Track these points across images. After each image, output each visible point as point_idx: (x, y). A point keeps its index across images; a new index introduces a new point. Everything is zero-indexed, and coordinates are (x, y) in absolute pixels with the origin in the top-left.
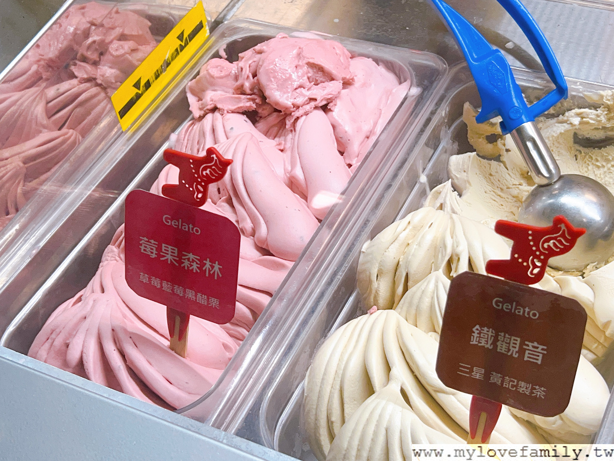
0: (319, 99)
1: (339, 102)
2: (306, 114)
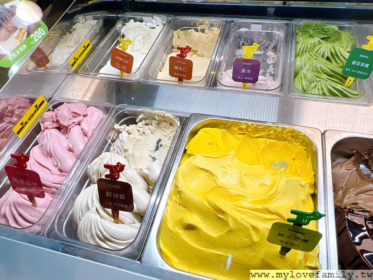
0: (76, 122)
1: (83, 122)
2: (73, 127)
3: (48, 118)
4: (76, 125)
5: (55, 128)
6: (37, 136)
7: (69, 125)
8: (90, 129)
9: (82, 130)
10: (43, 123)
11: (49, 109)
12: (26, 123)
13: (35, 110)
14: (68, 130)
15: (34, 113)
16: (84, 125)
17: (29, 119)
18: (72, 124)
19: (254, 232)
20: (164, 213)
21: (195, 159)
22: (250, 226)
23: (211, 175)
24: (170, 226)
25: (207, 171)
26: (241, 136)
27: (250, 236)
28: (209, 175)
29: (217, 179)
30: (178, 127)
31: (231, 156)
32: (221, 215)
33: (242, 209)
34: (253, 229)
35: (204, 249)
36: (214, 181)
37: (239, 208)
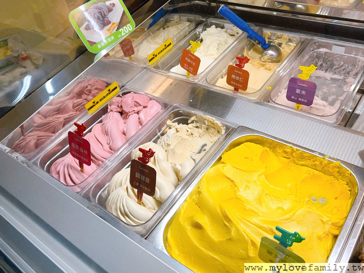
0: (136, 110)
1: (142, 112)
2: (132, 114)
3: (115, 102)
4: (135, 113)
5: (118, 112)
6: (103, 116)
7: (129, 112)
8: (146, 119)
9: (139, 119)
10: (110, 105)
11: (119, 95)
12: (97, 103)
13: (108, 94)
14: (128, 116)
15: (106, 96)
16: (142, 115)
17: (101, 100)
18: (132, 112)
19: (252, 248)
20: (180, 207)
21: (225, 168)
22: (249, 241)
23: (234, 186)
24: (181, 219)
25: (232, 181)
26: (285, 159)
27: (246, 250)
28: (232, 185)
29: (237, 190)
30: (222, 135)
31: (259, 173)
32: (227, 221)
33: (248, 223)
34: (252, 244)
35: (203, 249)
36: (235, 192)
37: (246, 221)
